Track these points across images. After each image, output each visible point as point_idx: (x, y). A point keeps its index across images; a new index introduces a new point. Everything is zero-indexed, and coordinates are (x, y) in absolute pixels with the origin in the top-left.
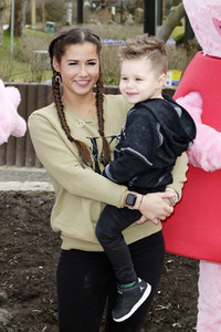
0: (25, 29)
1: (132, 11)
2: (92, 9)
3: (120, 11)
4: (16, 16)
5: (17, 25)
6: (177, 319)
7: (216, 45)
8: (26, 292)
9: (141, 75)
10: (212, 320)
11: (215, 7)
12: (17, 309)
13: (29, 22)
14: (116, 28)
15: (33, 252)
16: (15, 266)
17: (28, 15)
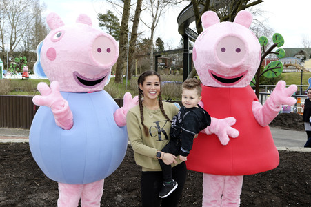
0: (132, 77)
1: (179, 69)
2: (161, 68)
3: (173, 69)
4: (129, 71)
5: (129, 75)
6: (195, 201)
7: (209, 81)
8: (130, 188)
9: (193, 96)
10: (209, 201)
11: (210, 65)
12: (126, 195)
13: (134, 74)
14: (172, 76)
15: (134, 171)
16: (125, 177)
17: (134, 71)
